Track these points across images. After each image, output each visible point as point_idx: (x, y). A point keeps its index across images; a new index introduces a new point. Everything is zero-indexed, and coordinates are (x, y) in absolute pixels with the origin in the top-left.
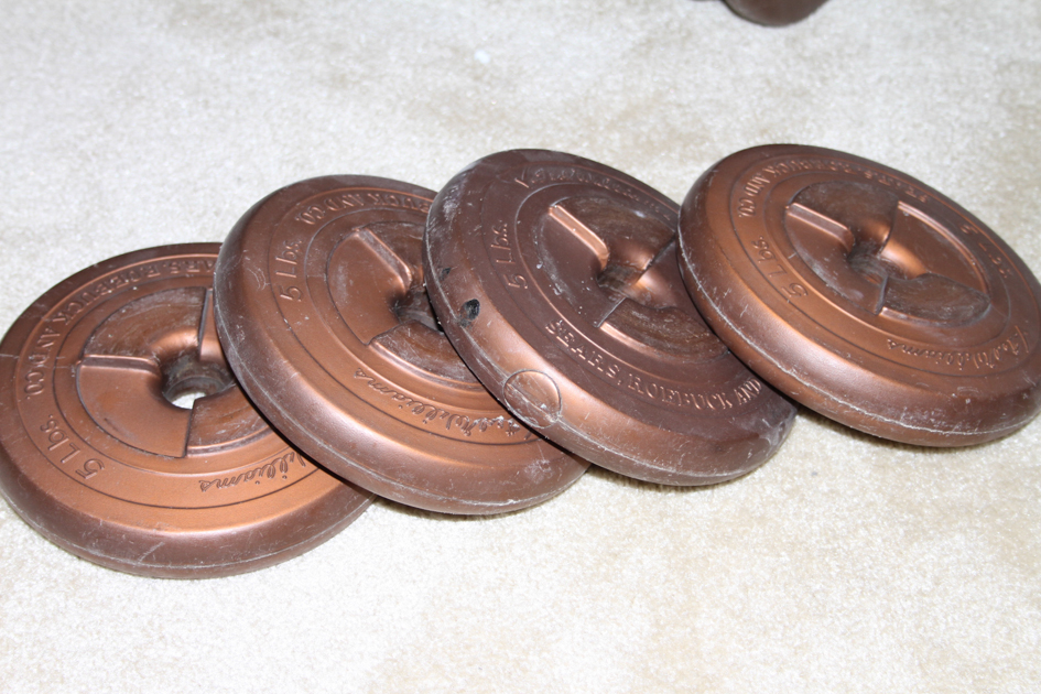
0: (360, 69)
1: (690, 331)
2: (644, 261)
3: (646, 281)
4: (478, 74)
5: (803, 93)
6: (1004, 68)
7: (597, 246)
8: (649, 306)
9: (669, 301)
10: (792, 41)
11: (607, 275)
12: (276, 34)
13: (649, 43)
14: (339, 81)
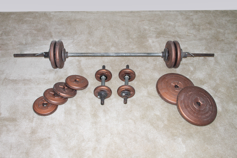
0: (39, 82)
1: (70, 89)
2: (65, 86)
3: (66, 88)
4: (46, 79)
5: (66, 72)
6: (76, 65)
7: (62, 87)
8: (67, 89)
9: (67, 88)
10: (64, 69)
11: (64, 88)
12: (32, 83)
13: (55, 73)
14: (38, 84)
